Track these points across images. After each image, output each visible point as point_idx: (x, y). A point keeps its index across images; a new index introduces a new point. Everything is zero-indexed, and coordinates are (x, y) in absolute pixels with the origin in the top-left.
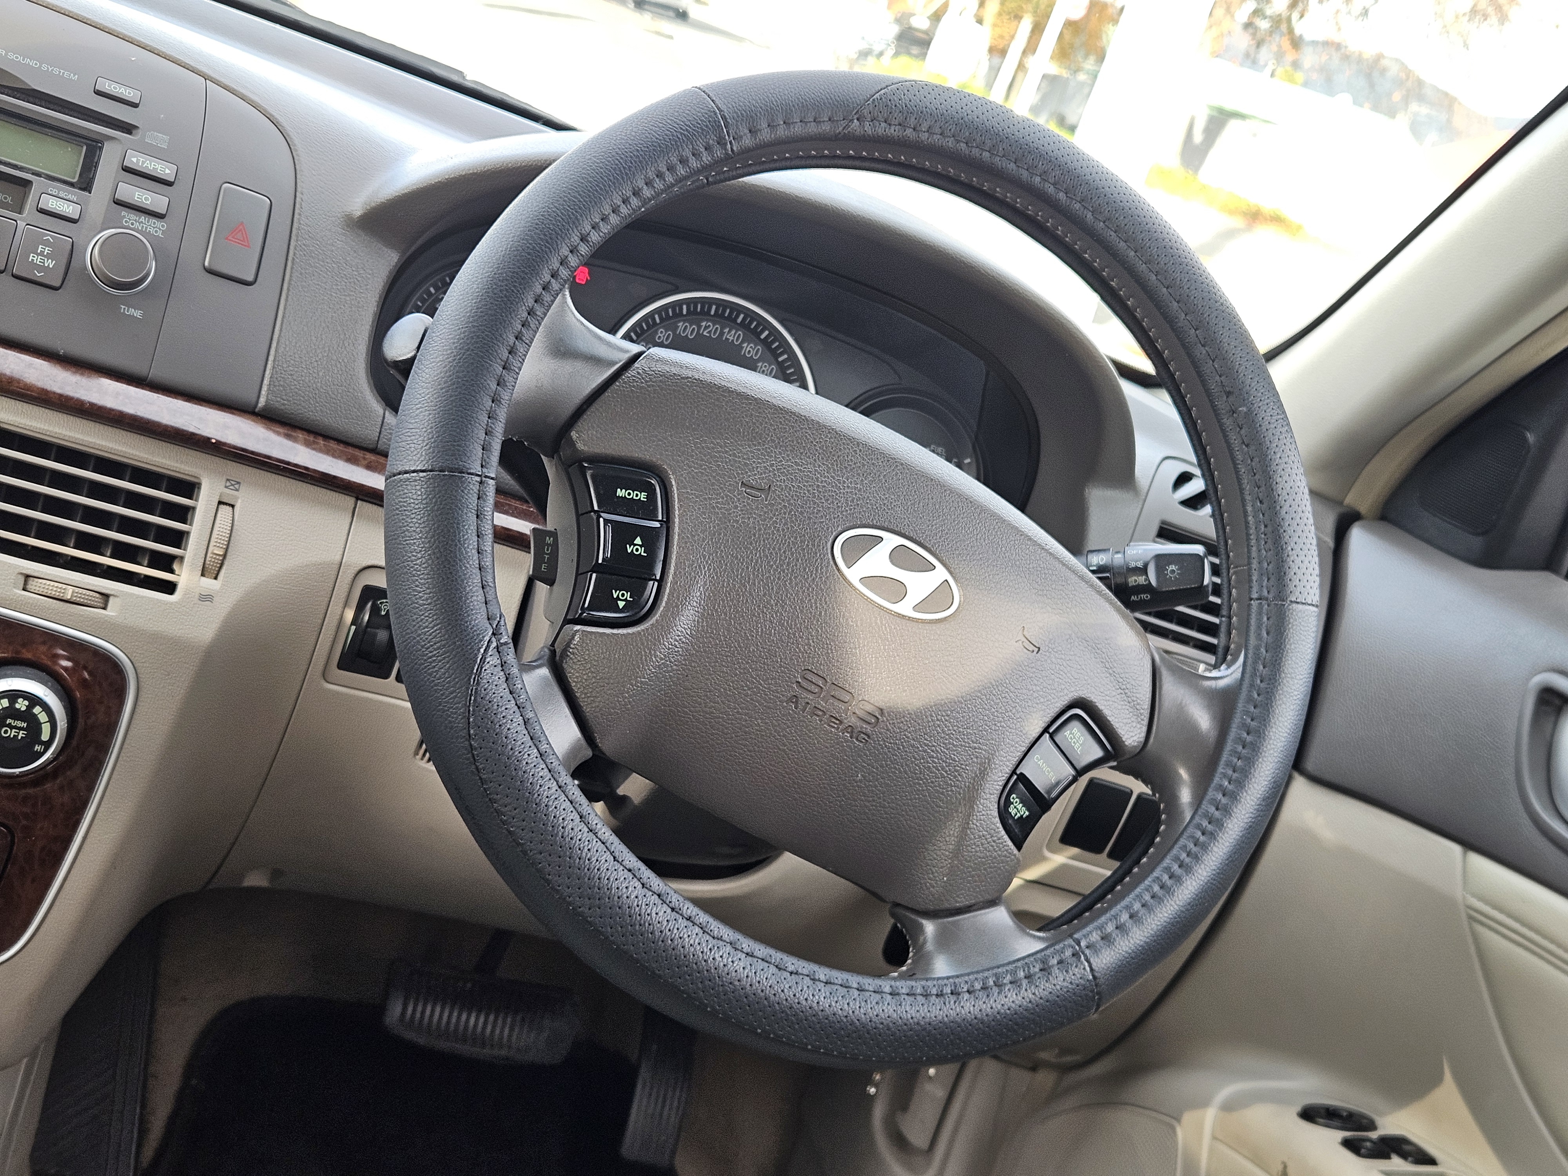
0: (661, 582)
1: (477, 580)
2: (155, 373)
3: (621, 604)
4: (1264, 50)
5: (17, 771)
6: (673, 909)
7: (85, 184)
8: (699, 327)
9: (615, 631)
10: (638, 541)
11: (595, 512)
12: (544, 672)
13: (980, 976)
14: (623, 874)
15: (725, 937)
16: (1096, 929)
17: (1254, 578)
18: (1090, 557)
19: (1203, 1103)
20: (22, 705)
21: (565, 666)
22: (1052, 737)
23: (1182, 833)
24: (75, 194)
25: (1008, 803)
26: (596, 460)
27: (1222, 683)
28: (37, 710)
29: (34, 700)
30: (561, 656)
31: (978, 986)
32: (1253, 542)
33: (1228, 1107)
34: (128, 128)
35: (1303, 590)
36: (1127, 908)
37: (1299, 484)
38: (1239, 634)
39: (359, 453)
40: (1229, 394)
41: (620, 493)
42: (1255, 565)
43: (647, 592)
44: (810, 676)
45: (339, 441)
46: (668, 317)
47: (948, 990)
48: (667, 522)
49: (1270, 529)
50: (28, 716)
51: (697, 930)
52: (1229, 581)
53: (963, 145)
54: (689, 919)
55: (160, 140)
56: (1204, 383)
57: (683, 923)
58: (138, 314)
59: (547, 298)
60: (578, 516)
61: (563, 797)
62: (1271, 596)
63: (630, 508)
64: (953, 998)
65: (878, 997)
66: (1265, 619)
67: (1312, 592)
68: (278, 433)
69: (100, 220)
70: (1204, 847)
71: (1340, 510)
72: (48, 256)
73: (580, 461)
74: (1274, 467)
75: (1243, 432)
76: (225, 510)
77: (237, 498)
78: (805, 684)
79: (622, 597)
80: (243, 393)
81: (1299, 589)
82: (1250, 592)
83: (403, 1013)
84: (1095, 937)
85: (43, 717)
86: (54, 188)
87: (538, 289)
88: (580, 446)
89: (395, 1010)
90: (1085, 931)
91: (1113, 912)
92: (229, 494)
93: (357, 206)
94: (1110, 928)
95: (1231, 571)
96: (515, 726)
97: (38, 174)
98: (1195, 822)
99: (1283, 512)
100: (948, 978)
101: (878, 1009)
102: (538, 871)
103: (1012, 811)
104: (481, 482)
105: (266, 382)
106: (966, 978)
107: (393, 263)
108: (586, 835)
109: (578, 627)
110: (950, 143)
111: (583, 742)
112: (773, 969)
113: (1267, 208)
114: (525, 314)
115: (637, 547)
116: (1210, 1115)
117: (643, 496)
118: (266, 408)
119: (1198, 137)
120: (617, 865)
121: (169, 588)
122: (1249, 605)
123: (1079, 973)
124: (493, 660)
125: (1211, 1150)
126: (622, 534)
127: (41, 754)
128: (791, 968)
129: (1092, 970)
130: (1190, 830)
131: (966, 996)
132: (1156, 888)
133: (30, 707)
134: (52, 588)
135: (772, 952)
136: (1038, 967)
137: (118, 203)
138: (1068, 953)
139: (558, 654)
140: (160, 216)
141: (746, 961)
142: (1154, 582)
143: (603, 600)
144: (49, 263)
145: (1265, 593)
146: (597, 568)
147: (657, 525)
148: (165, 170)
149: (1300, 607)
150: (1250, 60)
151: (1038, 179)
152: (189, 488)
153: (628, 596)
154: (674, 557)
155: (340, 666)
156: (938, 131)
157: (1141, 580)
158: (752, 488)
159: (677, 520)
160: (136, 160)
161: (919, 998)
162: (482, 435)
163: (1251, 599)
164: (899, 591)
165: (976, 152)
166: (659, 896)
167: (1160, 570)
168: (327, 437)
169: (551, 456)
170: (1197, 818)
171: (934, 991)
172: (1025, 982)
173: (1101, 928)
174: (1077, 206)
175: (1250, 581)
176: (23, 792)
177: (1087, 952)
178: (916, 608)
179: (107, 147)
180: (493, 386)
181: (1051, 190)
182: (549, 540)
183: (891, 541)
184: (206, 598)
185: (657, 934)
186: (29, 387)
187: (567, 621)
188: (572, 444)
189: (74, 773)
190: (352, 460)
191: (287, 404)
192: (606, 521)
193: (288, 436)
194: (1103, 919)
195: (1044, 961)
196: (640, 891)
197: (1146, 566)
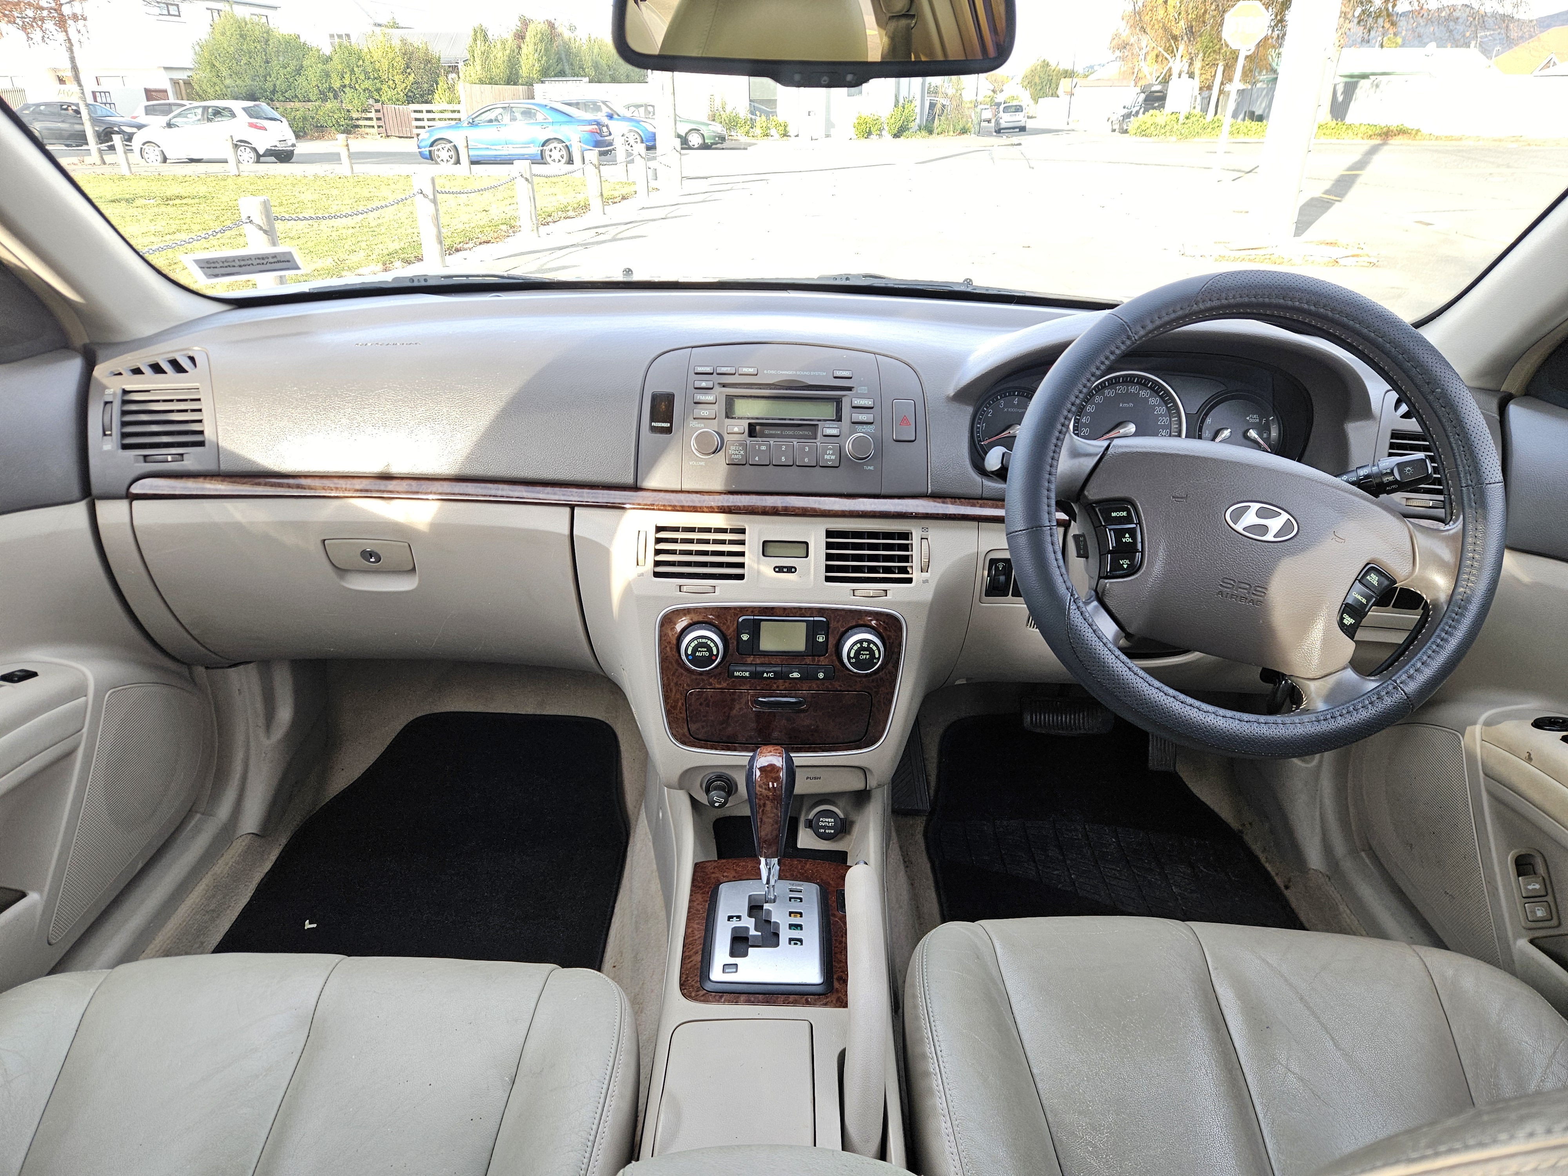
0: (1142, 552)
1: (1058, 573)
2: (883, 492)
3: (1125, 566)
4: (1373, 33)
5: (869, 671)
6: (1182, 702)
7: (839, 419)
8: (1116, 390)
9: (1125, 579)
10: (1127, 535)
11: (1104, 526)
12: (1095, 603)
13: (1345, 706)
14: (1155, 691)
15: (1210, 711)
16: (1404, 673)
17: (1462, 476)
18: (1358, 471)
19: (1474, 723)
20: (865, 645)
21: (1106, 600)
22: (1360, 581)
23: (1444, 616)
24: (835, 424)
25: (1342, 619)
26: (1098, 502)
27: (1451, 532)
28: (871, 645)
29: (869, 642)
30: (1102, 595)
31: (1344, 712)
32: (1458, 457)
33: (1488, 724)
34: (850, 389)
35: (1492, 476)
36: (1419, 659)
37: (1479, 420)
38: (1457, 504)
39: (975, 501)
40: (1428, 383)
41: (1114, 514)
42: (1461, 468)
43: (1137, 558)
44: (1226, 580)
45: (965, 498)
46: (1099, 390)
47: (1329, 716)
48: (1139, 523)
49: (1466, 448)
50: (868, 649)
51: (1196, 710)
52: (1446, 476)
53: (1253, 299)
54: (1191, 705)
55: (863, 390)
56: (1412, 380)
57: (1188, 708)
58: (872, 468)
59: (1062, 436)
60: (1095, 528)
61: (1119, 661)
62: (1473, 484)
63: (1121, 521)
64: (1333, 720)
65: (1293, 725)
66: (1472, 496)
67: (1497, 476)
68: (939, 503)
69: (848, 432)
70: (1458, 621)
71: (1500, 395)
72: (832, 454)
73: (1091, 504)
74: (1463, 415)
75: (1440, 401)
76: (924, 542)
77: (928, 535)
78: (1224, 585)
79: (1125, 563)
80: (921, 489)
81: (1490, 476)
82: (1460, 483)
83: (1032, 720)
84: (1404, 677)
85: (874, 648)
86: (827, 424)
87: (1057, 434)
88: (1090, 497)
89: (1027, 718)
90: (1398, 675)
91: (1412, 662)
92: (924, 535)
93: (951, 392)
94: (1412, 671)
95: (1446, 472)
96: (1089, 634)
97: (819, 420)
98: (1450, 609)
99: (1473, 437)
100: (1328, 710)
101: (1295, 731)
102: (1116, 696)
103: (1345, 621)
104: (1051, 529)
105: (929, 481)
106: (1338, 709)
107: (971, 412)
108: (1133, 676)
109: (1106, 581)
110: (1246, 299)
111: (1120, 631)
112: (1237, 722)
113: (1394, 124)
114: (1054, 448)
115: (1127, 539)
116: (1478, 728)
117: (1125, 514)
118: (931, 493)
119: (1340, 98)
120: (1151, 688)
121: (909, 581)
122: (1461, 490)
123: (1398, 696)
124: (1073, 607)
125: (1482, 747)
126: (1119, 534)
127: (877, 663)
128: (1246, 719)
129: (1405, 694)
130: (1448, 614)
131: (1340, 718)
132: (1434, 647)
133: (868, 645)
134: (864, 593)
135: (1235, 713)
136: (1375, 697)
137: (853, 423)
138: (1391, 687)
139: (1100, 594)
140: (872, 423)
141: (1223, 720)
142: (1399, 478)
143: (1116, 566)
144: (833, 457)
145: (1470, 482)
146: (1110, 552)
147: (1134, 526)
148: (869, 403)
149: (1492, 485)
150: (1366, 41)
151: (1298, 303)
152: (906, 536)
153: (1127, 561)
154: (1146, 539)
155: (986, 595)
156: (1238, 296)
157: (1391, 478)
158: (1178, 498)
159: (1144, 522)
160: (857, 402)
161: (1315, 723)
162: (1046, 508)
163: (1462, 487)
164: (1264, 529)
165: (1261, 300)
166: (1174, 697)
167: (1401, 472)
168: (959, 498)
169: (1075, 502)
170: (1451, 607)
171: (1322, 718)
172: (1370, 706)
173: (1406, 672)
174: (1322, 310)
175: (1460, 477)
176: (871, 678)
177: (1401, 685)
178: (1275, 536)
179: (844, 399)
180: (1046, 484)
181: (1306, 306)
182: (1081, 539)
183: (1256, 506)
184: (926, 581)
185: (1177, 715)
186: (837, 511)
187: (1100, 578)
188: (1085, 497)
189: (890, 666)
190: (973, 505)
191: (939, 489)
192: (1110, 530)
193: (943, 503)
194: (1407, 667)
195: (1378, 694)
196: (1165, 697)
197: (1392, 470)
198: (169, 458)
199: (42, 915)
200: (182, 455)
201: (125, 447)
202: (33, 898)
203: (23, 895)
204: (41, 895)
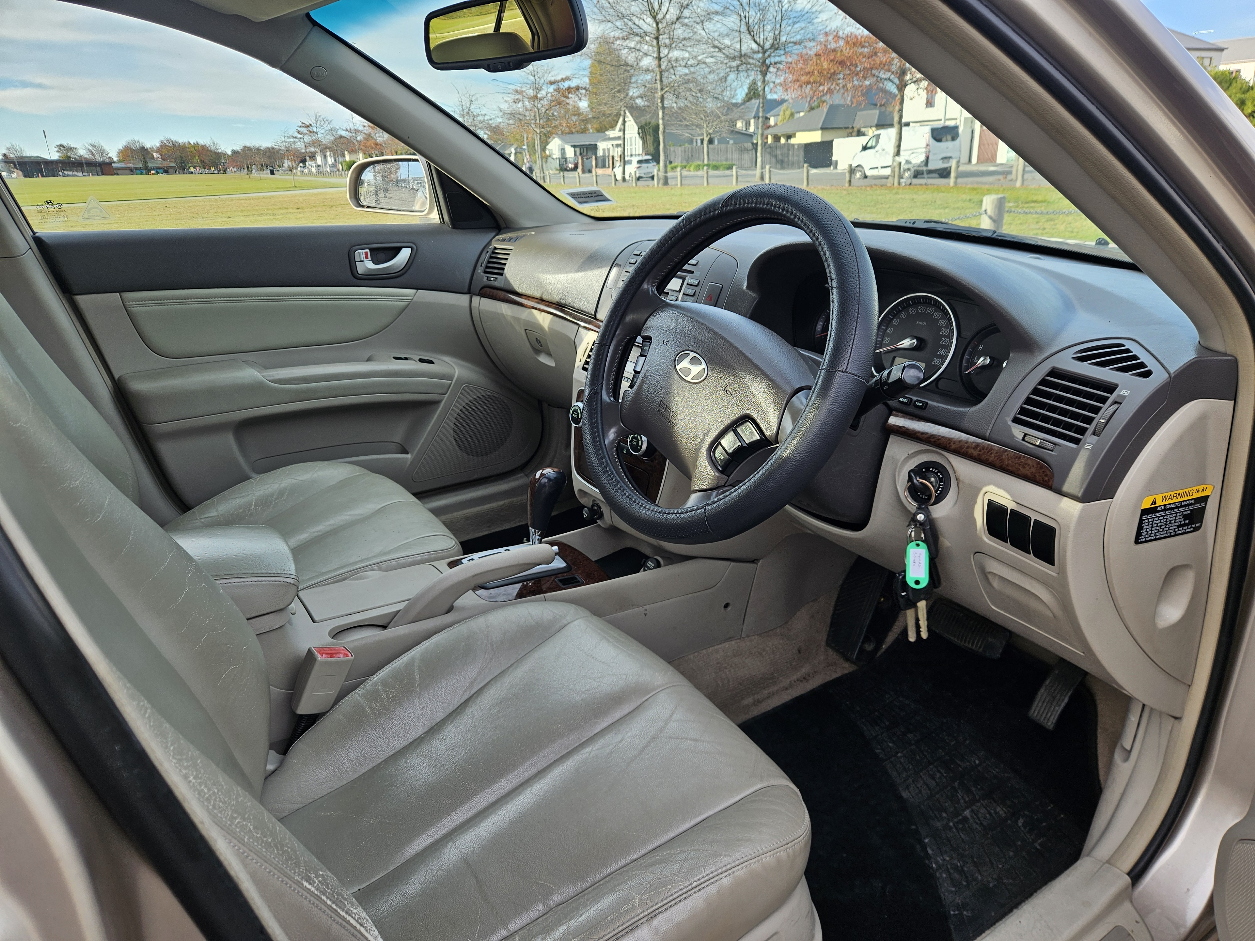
8: (917, 309)
22: (736, 429)
34: (692, 272)
78: (660, 405)
103: (717, 455)
137: (684, 294)
140: (693, 296)
148: (696, 282)
160: (690, 281)
164: (689, 372)
178: (691, 379)
183: (692, 355)
198: (492, 279)
199: (410, 465)
200: (496, 278)
201: (485, 272)
202: (409, 456)
203: (408, 453)
204: (412, 455)
